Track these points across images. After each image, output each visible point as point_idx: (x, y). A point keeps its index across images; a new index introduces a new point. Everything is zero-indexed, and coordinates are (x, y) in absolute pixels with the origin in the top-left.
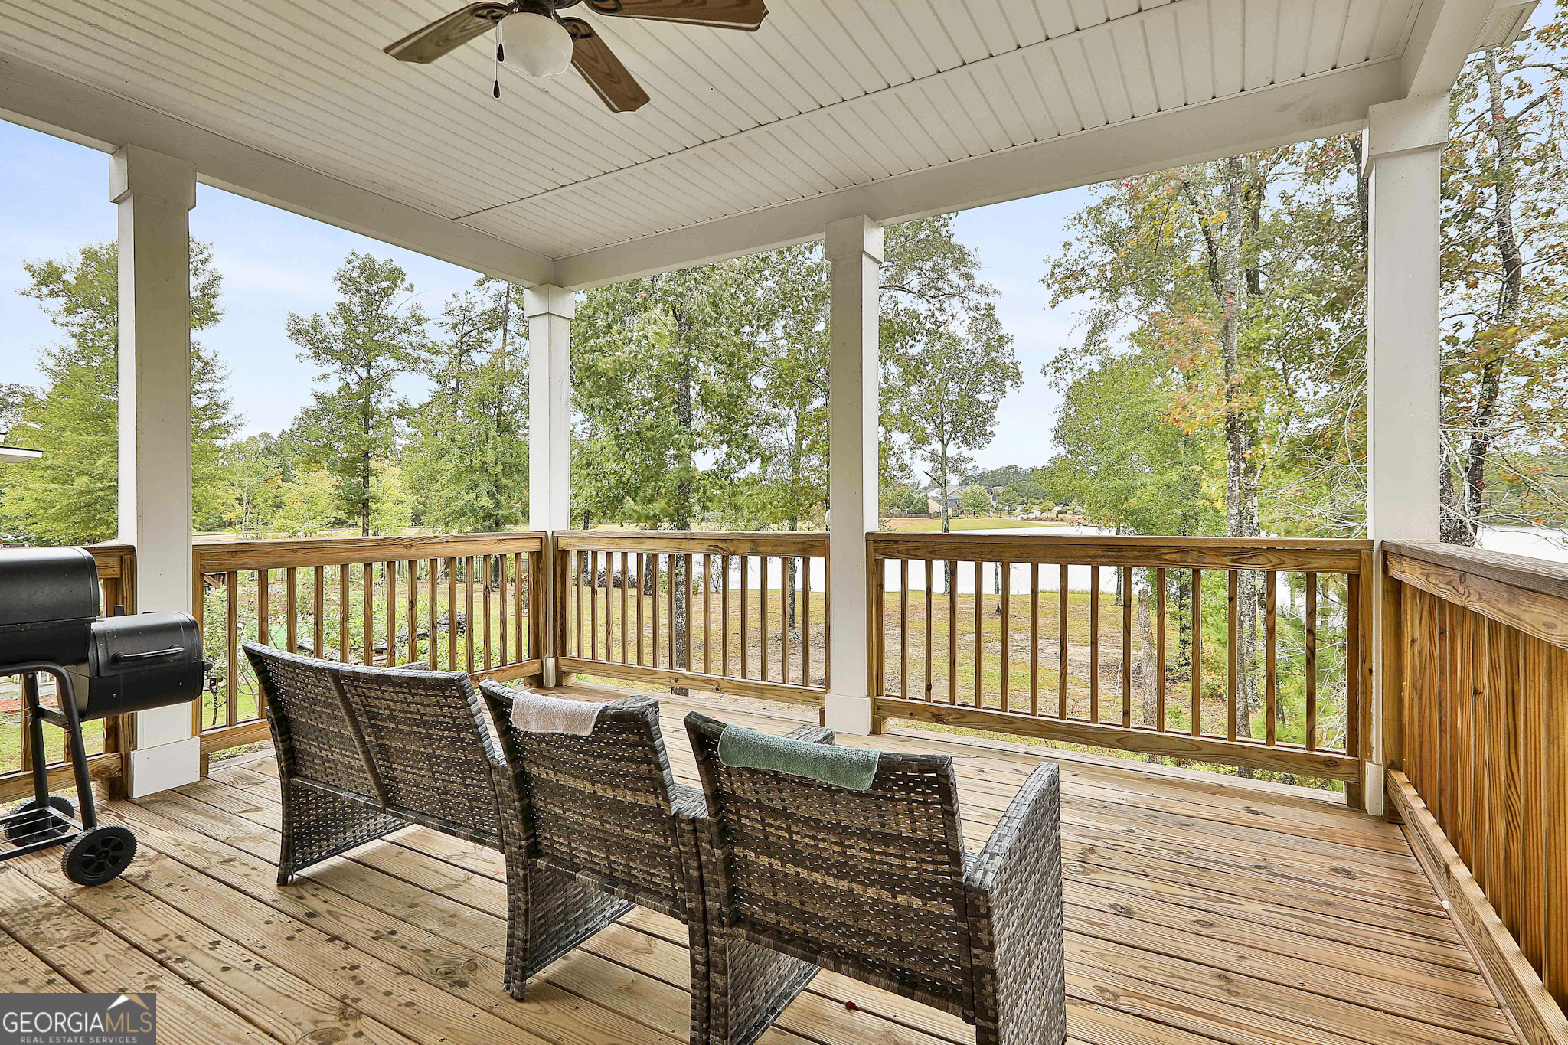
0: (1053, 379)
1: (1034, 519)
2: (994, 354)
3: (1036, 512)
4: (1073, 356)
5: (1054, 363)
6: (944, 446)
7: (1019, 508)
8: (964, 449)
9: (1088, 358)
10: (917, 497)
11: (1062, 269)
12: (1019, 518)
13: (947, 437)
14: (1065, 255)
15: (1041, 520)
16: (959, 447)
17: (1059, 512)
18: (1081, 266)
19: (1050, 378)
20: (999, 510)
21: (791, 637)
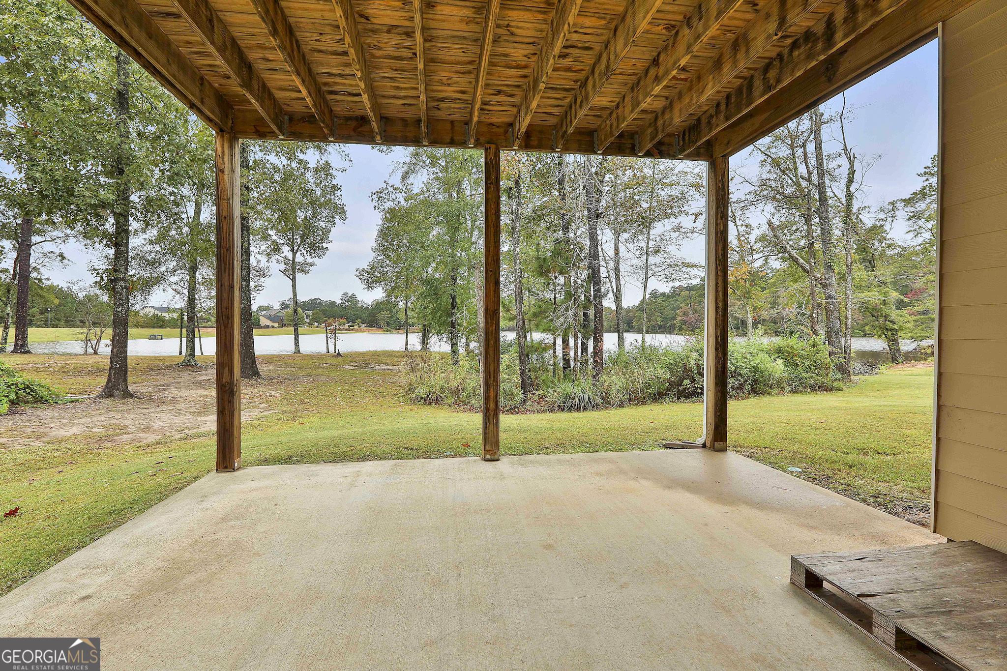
0: (377, 205)
5: (378, 193)
6: (294, 255)
8: (307, 256)
13: (296, 248)
16: (304, 256)
17: (350, 326)
19: (375, 203)
20: (310, 324)
21: (193, 363)
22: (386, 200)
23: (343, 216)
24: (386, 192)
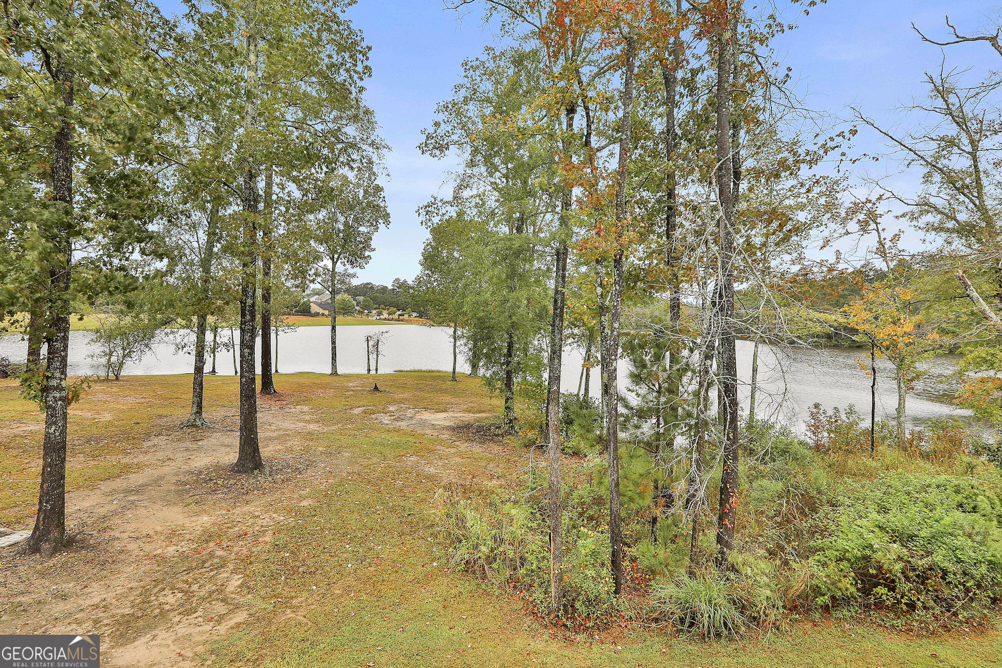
0: (424, 219)
1: (384, 320)
2: (371, 198)
3: (385, 315)
4: (440, 204)
5: (426, 207)
6: (334, 264)
7: (374, 312)
8: (348, 266)
9: (449, 208)
10: (302, 301)
11: (433, 141)
12: (374, 318)
13: (336, 256)
14: (436, 132)
15: (388, 320)
16: (344, 265)
17: (400, 315)
18: (446, 141)
19: (422, 218)
20: (361, 313)
21: (199, 423)
22: (435, 214)
23: (387, 222)
24: (436, 206)
